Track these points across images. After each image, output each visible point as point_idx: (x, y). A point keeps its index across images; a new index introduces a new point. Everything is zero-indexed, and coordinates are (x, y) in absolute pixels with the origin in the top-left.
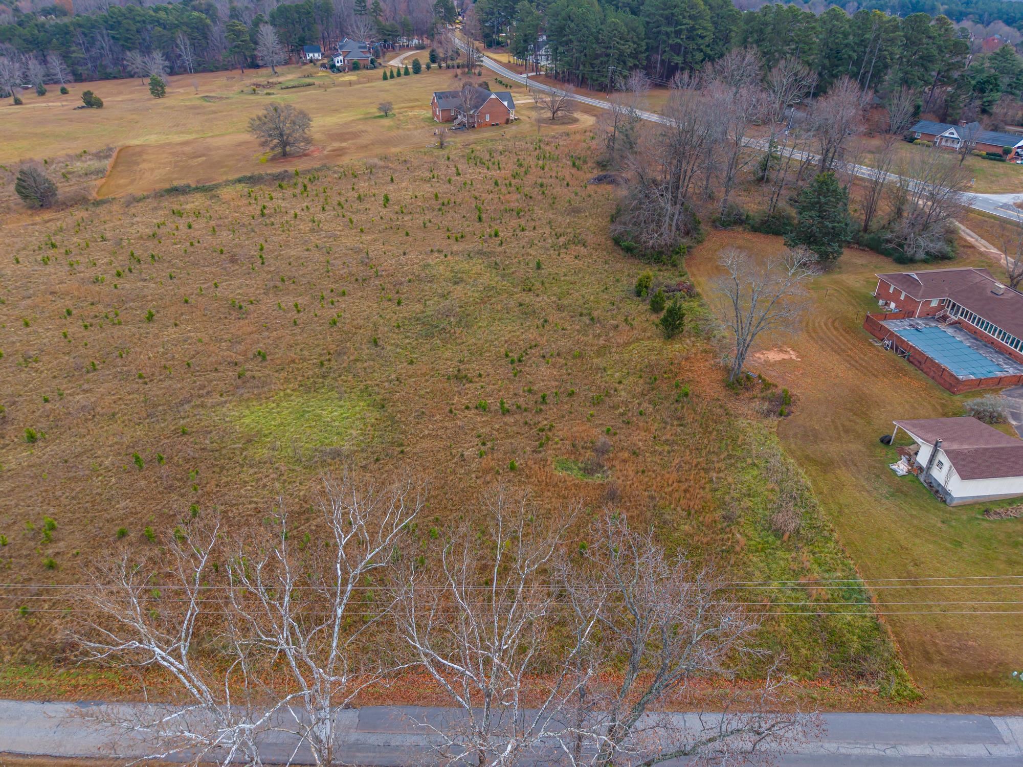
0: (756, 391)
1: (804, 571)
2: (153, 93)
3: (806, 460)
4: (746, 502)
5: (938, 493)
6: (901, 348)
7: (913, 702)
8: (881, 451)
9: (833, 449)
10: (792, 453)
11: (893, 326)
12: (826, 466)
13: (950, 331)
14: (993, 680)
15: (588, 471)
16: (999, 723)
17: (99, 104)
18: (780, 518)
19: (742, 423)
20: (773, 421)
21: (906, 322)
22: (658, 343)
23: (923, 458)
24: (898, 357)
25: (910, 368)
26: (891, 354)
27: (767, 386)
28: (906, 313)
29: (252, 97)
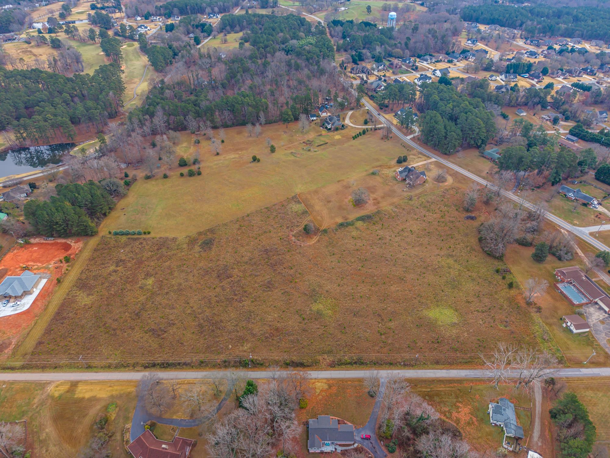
0: (533, 306)
1: (550, 347)
2: (271, 150)
3: (547, 324)
4: (537, 333)
5: (571, 331)
6: (562, 292)
7: (569, 367)
8: (560, 321)
9: (551, 321)
10: (544, 322)
11: (560, 286)
12: (550, 325)
13: (572, 287)
14: (580, 364)
15: (506, 327)
16: (581, 370)
17: (259, 161)
18: (544, 337)
19: (532, 314)
20: (538, 314)
21: (563, 284)
22: (508, 290)
23: (569, 324)
24: (561, 295)
25: (565, 299)
26: (560, 294)
27: (535, 304)
28: (562, 281)
29: (309, 153)
